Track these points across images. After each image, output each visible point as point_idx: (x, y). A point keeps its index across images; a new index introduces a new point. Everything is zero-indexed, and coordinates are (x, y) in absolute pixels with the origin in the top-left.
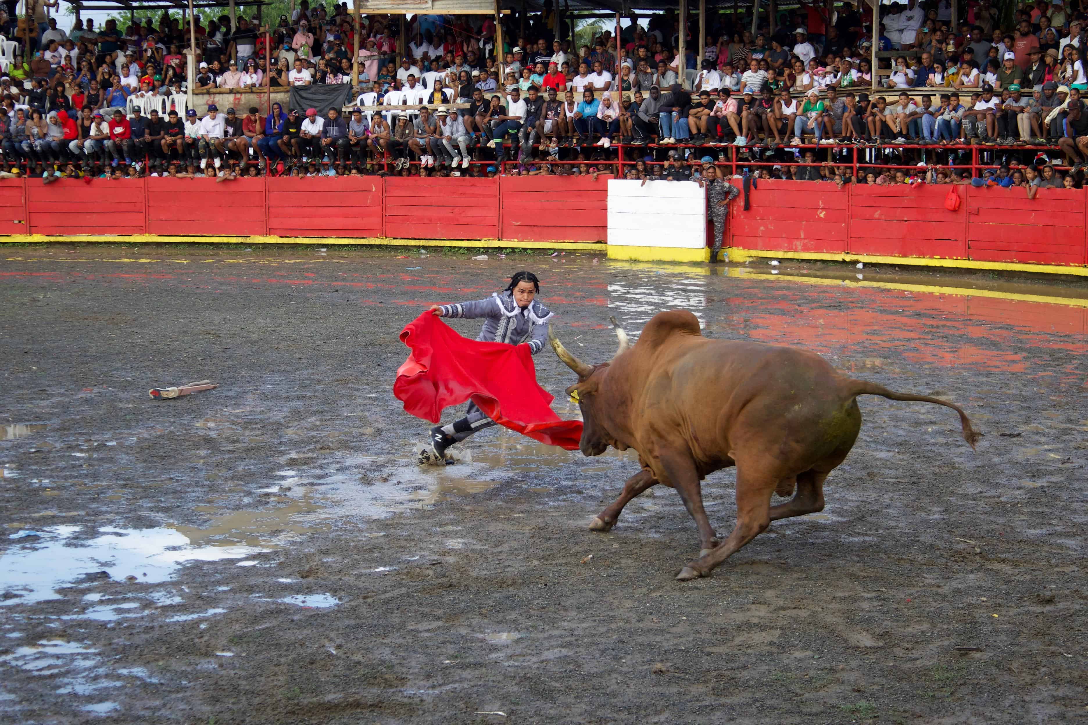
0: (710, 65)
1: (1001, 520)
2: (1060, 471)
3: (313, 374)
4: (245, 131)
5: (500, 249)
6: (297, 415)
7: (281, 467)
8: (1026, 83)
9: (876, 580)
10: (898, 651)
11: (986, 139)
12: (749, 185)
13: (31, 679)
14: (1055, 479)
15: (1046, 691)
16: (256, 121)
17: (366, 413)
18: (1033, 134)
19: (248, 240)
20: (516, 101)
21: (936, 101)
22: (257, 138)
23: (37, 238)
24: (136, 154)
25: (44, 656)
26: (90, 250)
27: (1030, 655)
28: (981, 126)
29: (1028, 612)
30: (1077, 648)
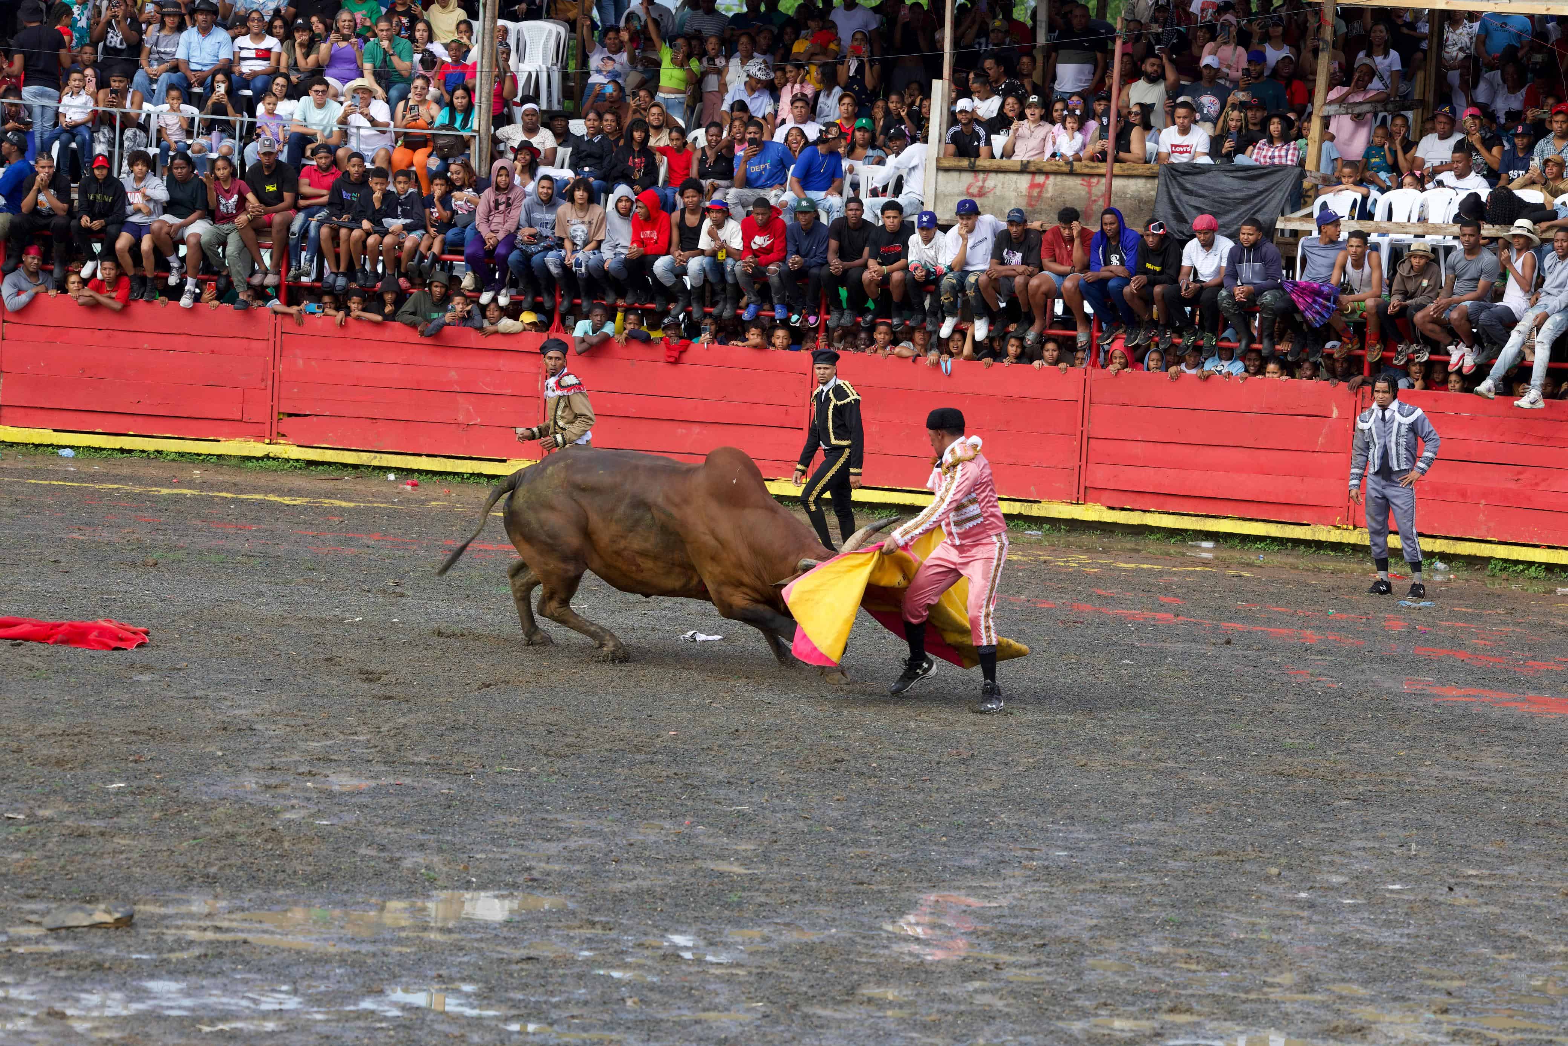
3: (1164, 834)
4: (1046, 261)
16: (1071, 240)
17: (1285, 938)
19: (1035, 511)
22: (1073, 278)
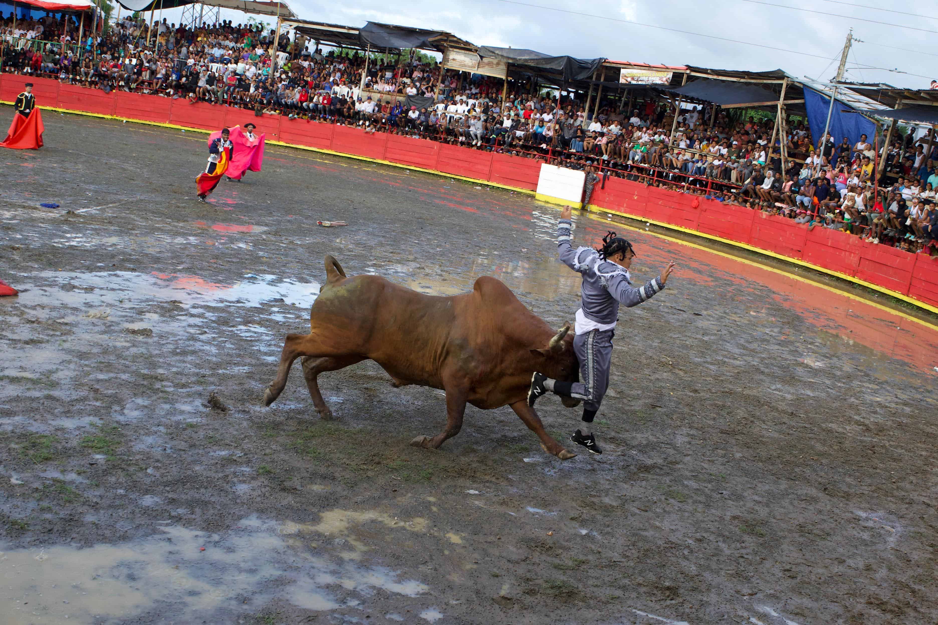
0: (598, 120)
1: (685, 352)
2: (716, 335)
3: (392, 227)
4: (383, 111)
5: (488, 185)
6: (381, 245)
7: (369, 266)
8: (739, 157)
9: (623, 367)
10: (625, 401)
11: (716, 177)
12: (605, 178)
13: (242, 340)
14: (712, 337)
15: (685, 430)
16: (388, 108)
17: (412, 249)
18: (737, 180)
19: (375, 161)
20: (508, 119)
21: (697, 157)
22: (387, 115)
23: (282, 143)
24: (332, 113)
25: (249, 331)
26: (304, 153)
27: (682, 413)
28: (715, 172)
29: (686, 395)
30: (703, 414)
